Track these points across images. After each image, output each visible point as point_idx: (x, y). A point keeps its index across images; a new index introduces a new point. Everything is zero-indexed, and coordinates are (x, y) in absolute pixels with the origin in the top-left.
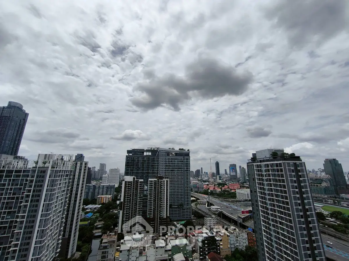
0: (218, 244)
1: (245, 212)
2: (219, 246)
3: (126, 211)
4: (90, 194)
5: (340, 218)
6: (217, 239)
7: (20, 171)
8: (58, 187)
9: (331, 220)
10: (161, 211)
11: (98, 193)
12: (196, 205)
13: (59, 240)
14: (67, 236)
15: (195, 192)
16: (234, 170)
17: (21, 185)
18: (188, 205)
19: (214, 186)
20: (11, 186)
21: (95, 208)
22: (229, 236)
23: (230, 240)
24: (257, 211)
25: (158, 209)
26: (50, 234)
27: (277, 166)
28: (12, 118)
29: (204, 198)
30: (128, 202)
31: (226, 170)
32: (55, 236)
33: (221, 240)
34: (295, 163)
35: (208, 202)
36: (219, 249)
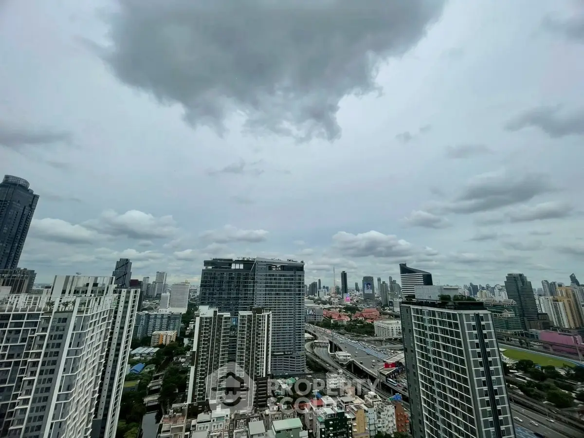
0: (350, 426)
1: (389, 365)
2: (351, 429)
3: (202, 367)
4: (140, 329)
5: (530, 372)
6: (348, 417)
7: (21, 317)
8: (89, 343)
9: (517, 374)
10: (258, 366)
11: (154, 327)
12: (312, 346)
13: (87, 430)
14: (100, 417)
15: (310, 323)
16: (370, 286)
17: (23, 340)
18: (300, 351)
19: (340, 311)
20: (6, 342)
21: (148, 354)
22: (367, 412)
23: (368, 419)
24: (415, 383)
25: (252, 363)
26: (72, 426)
27: (449, 317)
28: (9, 203)
29: (325, 336)
30: (205, 351)
31: (356, 284)
32: (82, 425)
33: (354, 419)
34: (478, 315)
35: (331, 343)
36: (351, 433)
